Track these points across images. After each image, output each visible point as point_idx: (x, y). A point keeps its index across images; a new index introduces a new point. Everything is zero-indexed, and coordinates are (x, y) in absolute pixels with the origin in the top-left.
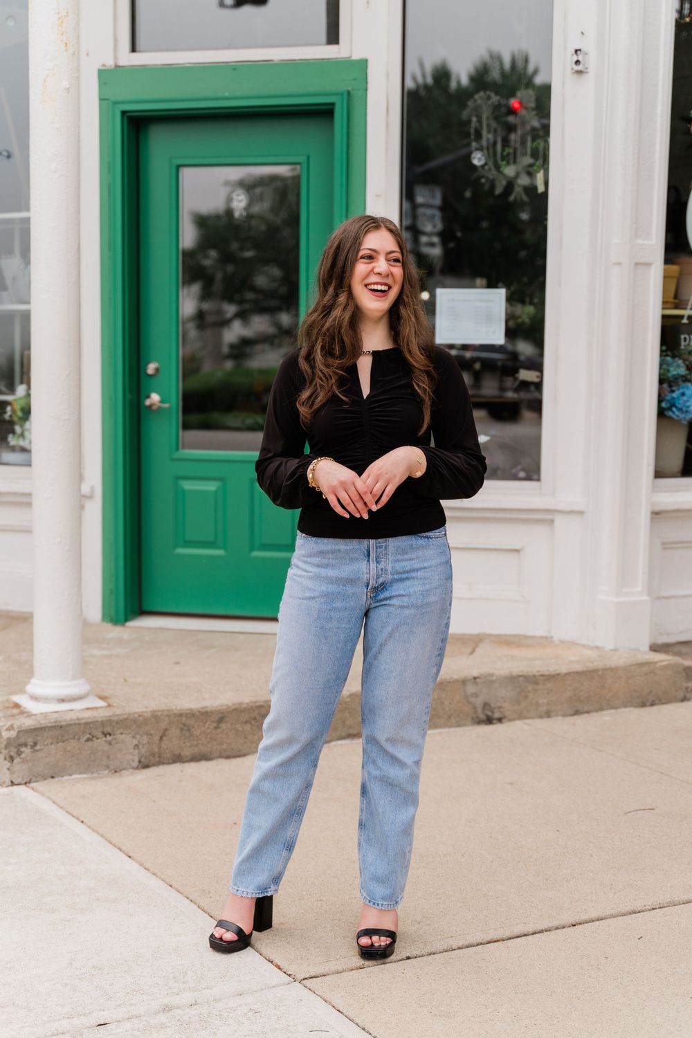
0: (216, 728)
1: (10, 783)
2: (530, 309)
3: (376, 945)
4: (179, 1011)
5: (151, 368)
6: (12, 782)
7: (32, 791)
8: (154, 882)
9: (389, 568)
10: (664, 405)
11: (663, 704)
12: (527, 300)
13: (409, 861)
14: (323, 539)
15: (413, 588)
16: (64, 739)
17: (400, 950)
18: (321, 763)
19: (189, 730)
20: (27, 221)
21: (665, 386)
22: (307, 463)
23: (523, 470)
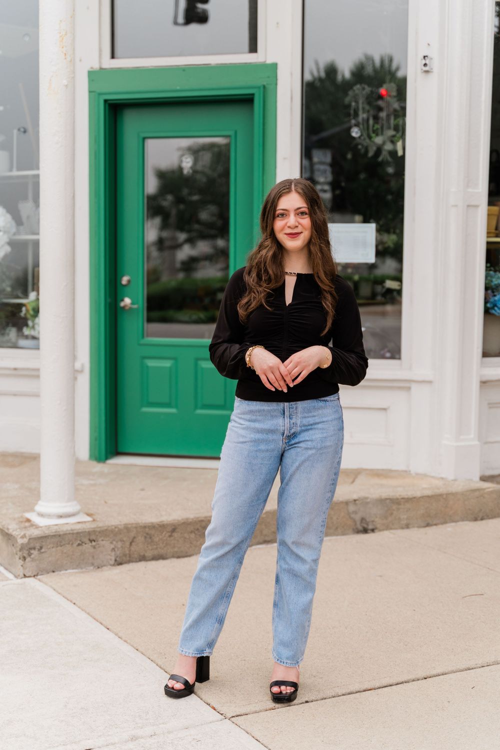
0: (170, 536)
1: (23, 576)
2: (394, 237)
3: (284, 692)
4: (142, 740)
5: (125, 280)
6: (24, 575)
7: (38, 582)
8: (126, 647)
9: (299, 423)
10: (488, 305)
11: (489, 518)
12: (392, 230)
13: (308, 633)
14: (253, 402)
15: (315, 435)
16: (62, 544)
17: (301, 696)
18: (245, 561)
19: (151, 538)
20: (37, 176)
21: (489, 292)
22: (245, 349)
23: (389, 351)
